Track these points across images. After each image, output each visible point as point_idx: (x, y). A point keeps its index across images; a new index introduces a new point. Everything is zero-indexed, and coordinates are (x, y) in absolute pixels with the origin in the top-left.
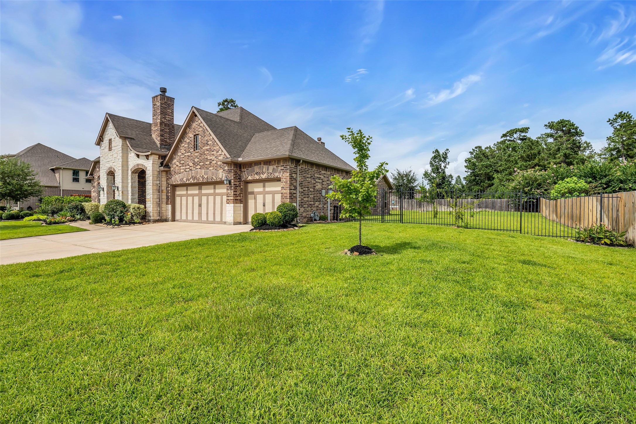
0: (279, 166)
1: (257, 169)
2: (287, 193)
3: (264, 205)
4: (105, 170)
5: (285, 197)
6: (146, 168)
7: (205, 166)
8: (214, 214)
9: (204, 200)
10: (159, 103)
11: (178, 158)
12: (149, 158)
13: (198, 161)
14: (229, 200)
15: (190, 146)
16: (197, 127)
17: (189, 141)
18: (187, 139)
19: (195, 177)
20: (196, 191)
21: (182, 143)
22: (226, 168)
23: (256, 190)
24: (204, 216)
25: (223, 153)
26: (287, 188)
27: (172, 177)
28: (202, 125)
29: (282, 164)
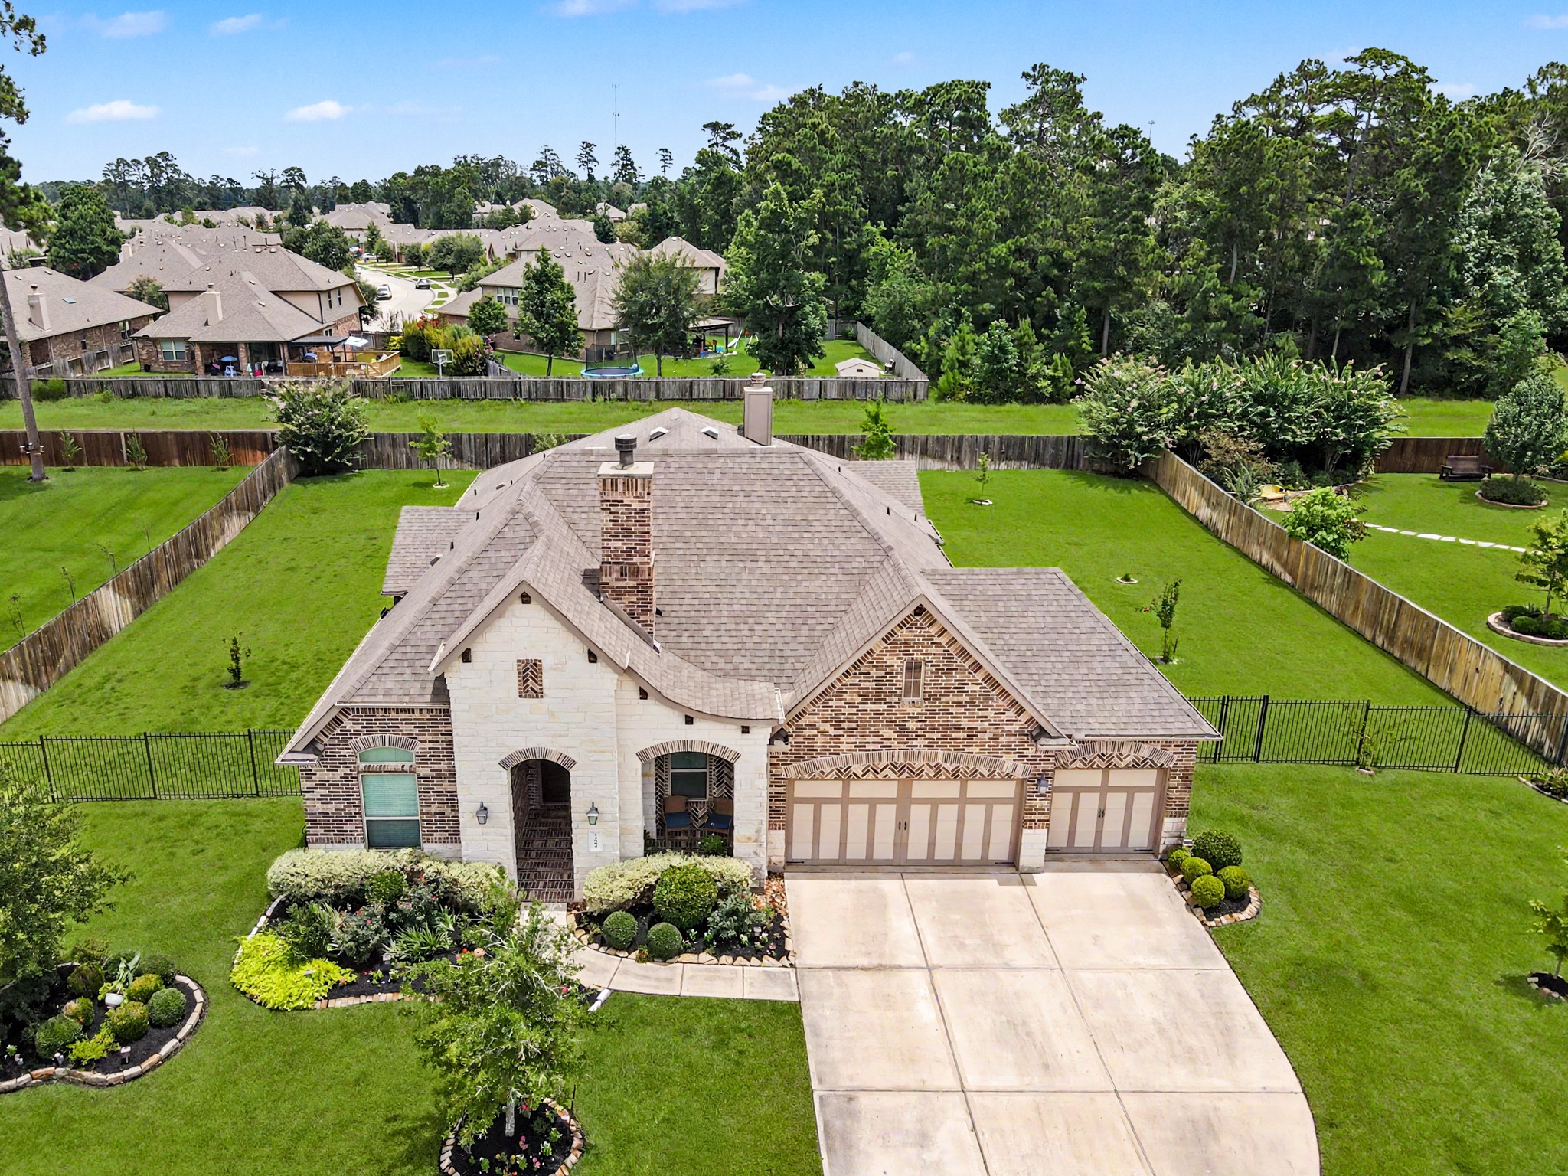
0: (1170, 747)
2: (1184, 798)
3: (1101, 815)
4: (494, 756)
5: (1178, 806)
6: (738, 756)
7: (947, 743)
8: (959, 845)
9: (919, 814)
10: (645, 502)
11: (830, 712)
12: (752, 730)
13: (921, 729)
14: (1034, 821)
15: (888, 688)
16: (918, 643)
17: (882, 673)
18: (874, 669)
19: (905, 765)
20: (889, 792)
21: (847, 678)
22: (1031, 752)
23: (1078, 783)
24: (916, 851)
25: (1023, 719)
26: (1185, 788)
27: (796, 761)
28: (943, 640)
29: (1177, 743)
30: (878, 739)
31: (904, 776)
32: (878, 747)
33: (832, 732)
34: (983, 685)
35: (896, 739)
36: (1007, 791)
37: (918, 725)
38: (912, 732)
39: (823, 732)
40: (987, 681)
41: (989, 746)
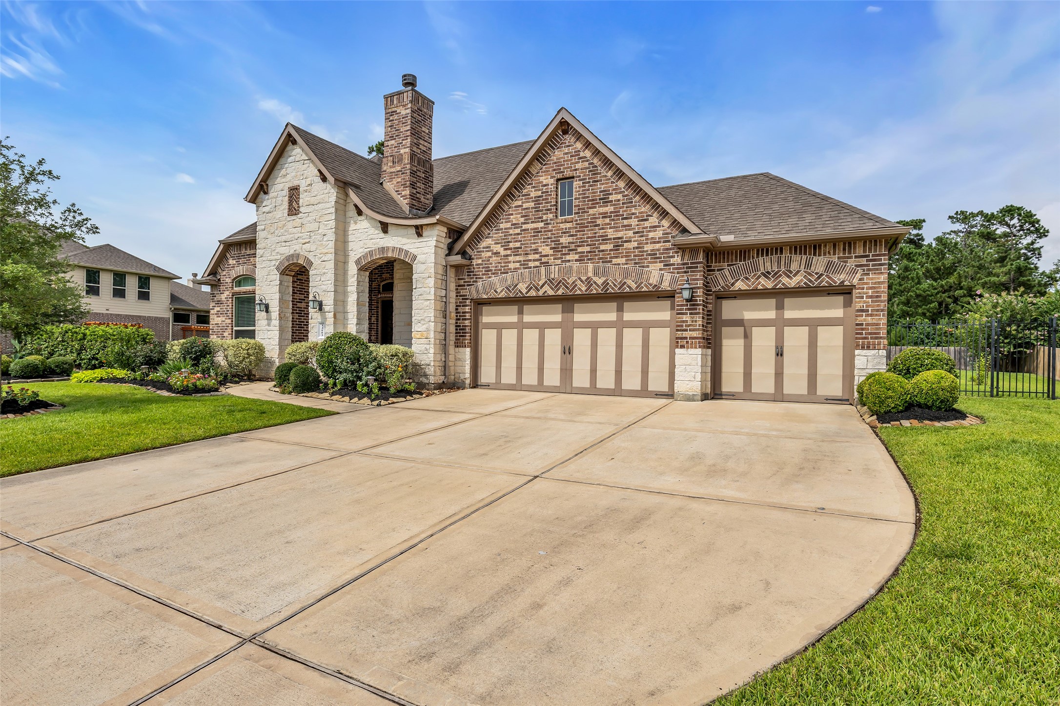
0: (851, 258)
1: (766, 263)
2: (878, 324)
3: (780, 353)
4: (273, 263)
5: (870, 334)
7: (596, 255)
8: (618, 373)
9: (581, 338)
10: (408, 109)
11: (501, 235)
12: (425, 233)
13: (573, 243)
14: (686, 338)
15: (544, 207)
16: (567, 161)
17: (539, 193)
18: (533, 189)
19: (561, 281)
20: (554, 315)
21: (512, 200)
22: (677, 260)
23: (748, 315)
24: (581, 379)
25: (666, 223)
26: (878, 310)
27: (476, 281)
28: (588, 154)
29: (860, 251)
30: (537, 256)
31: (560, 292)
32: (537, 263)
33: (503, 253)
34: (626, 193)
35: (552, 255)
36: (662, 313)
37: (570, 239)
38: (566, 247)
39: (496, 253)
40: (629, 187)
41: (635, 256)
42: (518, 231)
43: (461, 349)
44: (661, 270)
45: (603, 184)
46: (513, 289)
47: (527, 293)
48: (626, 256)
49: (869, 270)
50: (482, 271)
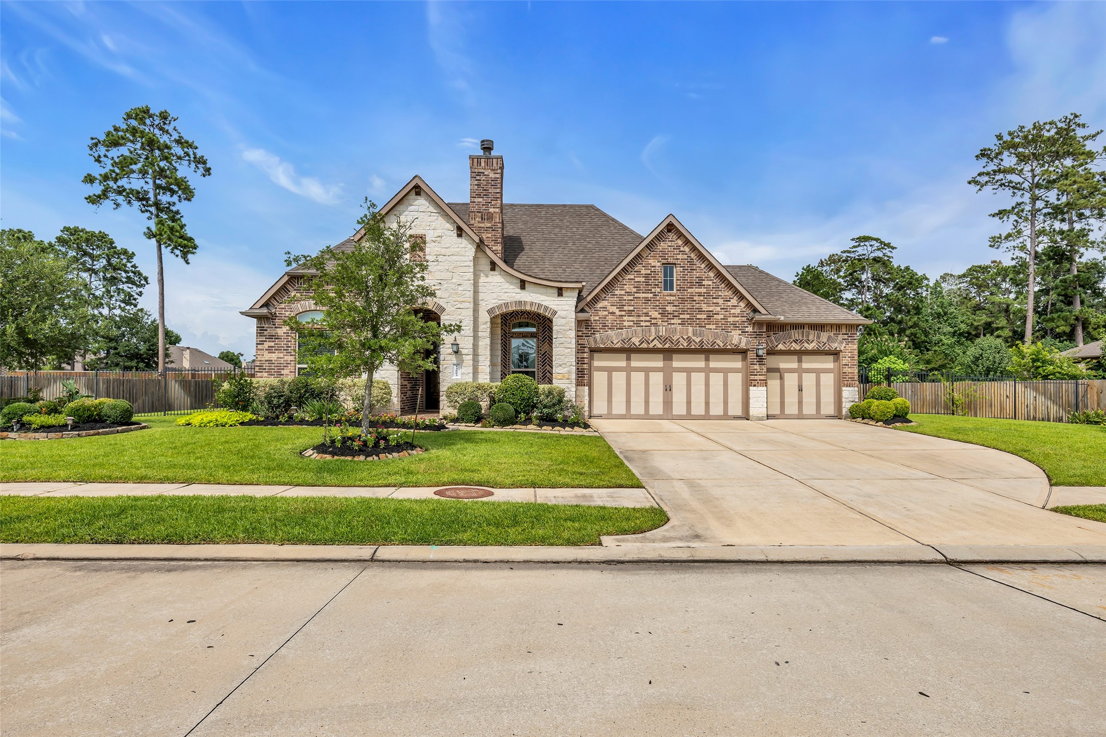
0: (840, 334)
1: (796, 334)
2: (854, 373)
3: (800, 390)
5: (850, 378)
6: (555, 313)
7: (694, 321)
8: (707, 404)
9: (679, 380)
10: (497, 173)
11: (616, 299)
12: (565, 294)
13: (676, 311)
14: (757, 380)
15: (653, 282)
16: (670, 251)
17: (649, 272)
18: (643, 268)
19: (667, 338)
20: (658, 362)
21: (626, 274)
22: (750, 329)
23: (782, 366)
24: (679, 408)
25: (742, 304)
26: (853, 365)
27: (594, 334)
28: (687, 249)
29: (844, 331)
30: (648, 318)
31: (667, 346)
32: (648, 324)
33: (618, 313)
34: (715, 281)
35: (659, 319)
36: (736, 363)
37: (674, 308)
38: (671, 314)
39: (611, 313)
40: (717, 277)
41: (722, 324)
42: (630, 298)
43: (579, 388)
44: (739, 335)
45: (698, 272)
46: (627, 342)
47: (639, 345)
48: (716, 324)
49: (849, 342)
50: (599, 326)
